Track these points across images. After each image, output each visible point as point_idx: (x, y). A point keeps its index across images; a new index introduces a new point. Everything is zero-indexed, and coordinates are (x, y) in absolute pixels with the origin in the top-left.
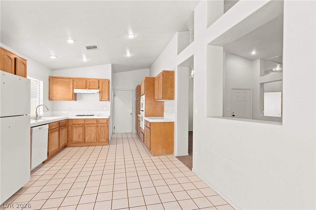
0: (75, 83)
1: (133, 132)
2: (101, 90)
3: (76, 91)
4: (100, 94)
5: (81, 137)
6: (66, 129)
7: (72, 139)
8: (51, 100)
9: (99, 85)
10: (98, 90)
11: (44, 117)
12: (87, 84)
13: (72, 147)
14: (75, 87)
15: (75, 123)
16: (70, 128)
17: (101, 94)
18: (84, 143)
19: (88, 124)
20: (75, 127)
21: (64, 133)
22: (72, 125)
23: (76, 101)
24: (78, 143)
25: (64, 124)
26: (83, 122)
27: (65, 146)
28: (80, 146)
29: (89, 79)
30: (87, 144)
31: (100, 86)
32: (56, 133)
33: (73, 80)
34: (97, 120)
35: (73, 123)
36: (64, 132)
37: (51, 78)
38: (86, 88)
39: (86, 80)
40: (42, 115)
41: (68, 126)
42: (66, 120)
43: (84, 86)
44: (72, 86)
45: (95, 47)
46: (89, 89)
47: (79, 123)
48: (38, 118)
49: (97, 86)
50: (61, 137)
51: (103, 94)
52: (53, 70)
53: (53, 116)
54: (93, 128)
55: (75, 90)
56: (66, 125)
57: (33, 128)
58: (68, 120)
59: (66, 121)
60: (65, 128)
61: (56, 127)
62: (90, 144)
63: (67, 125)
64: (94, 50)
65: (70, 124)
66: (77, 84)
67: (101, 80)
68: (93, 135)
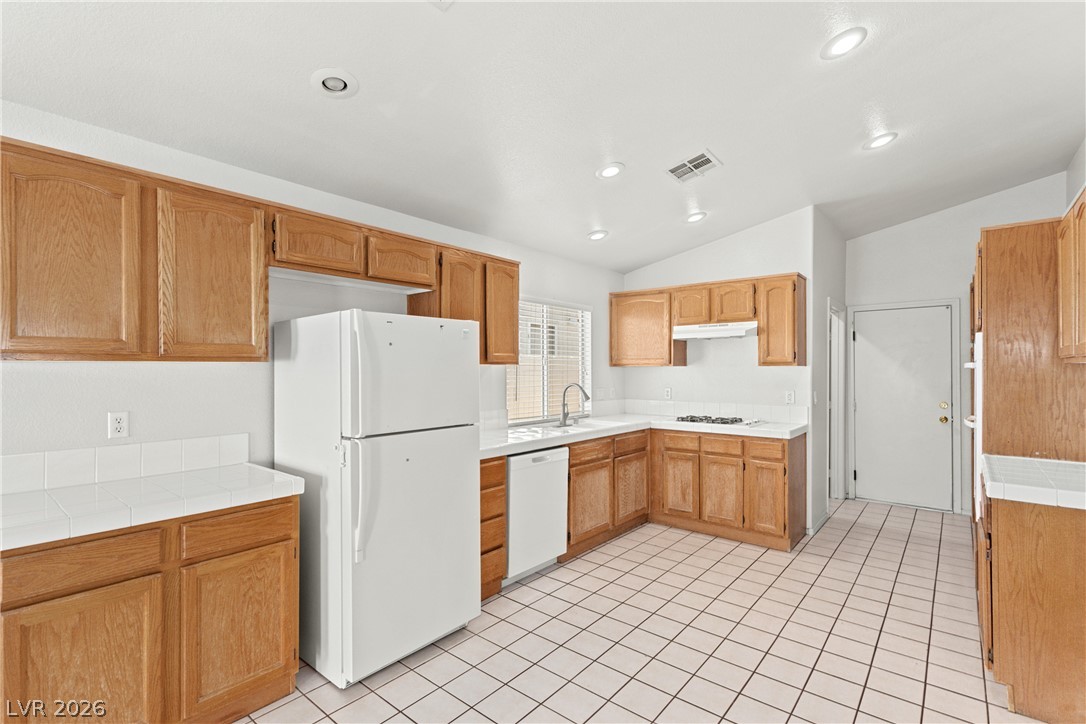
0: (676, 305)
1: (957, 510)
2: (763, 323)
3: (680, 332)
4: (759, 340)
5: (690, 498)
6: (645, 462)
7: (663, 498)
8: (615, 365)
9: (755, 304)
10: (754, 324)
11: (593, 417)
12: (713, 303)
13: (666, 524)
14: (676, 320)
15: (671, 446)
16: (657, 459)
17: (764, 336)
18: (695, 520)
19: (712, 453)
20: (672, 458)
21: (632, 475)
22: (663, 449)
23: (685, 365)
24: (680, 517)
25: (633, 447)
26: (693, 445)
27: (642, 519)
28: (689, 530)
29: (721, 284)
30: (712, 528)
31: (762, 308)
32: (602, 477)
33: (670, 294)
34: (744, 442)
35: (664, 443)
36: (634, 471)
37: (614, 300)
38: (710, 319)
39: (709, 289)
40: (590, 413)
41: (652, 451)
42: (643, 431)
43: (705, 312)
44: (667, 318)
45: (700, 162)
46: (719, 321)
47: (685, 446)
48: (568, 422)
49: (749, 305)
50: (621, 486)
51: (771, 339)
52: (623, 272)
53: (624, 413)
54: (731, 473)
55: (675, 328)
56: (644, 449)
57: (512, 459)
58: (652, 432)
59: (645, 437)
60: (637, 458)
61: (601, 456)
62: (720, 530)
63: (648, 448)
64: (702, 172)
65: (657, 447)
66: (681, 309)
67: (764, 280)
68: (731, 500)
